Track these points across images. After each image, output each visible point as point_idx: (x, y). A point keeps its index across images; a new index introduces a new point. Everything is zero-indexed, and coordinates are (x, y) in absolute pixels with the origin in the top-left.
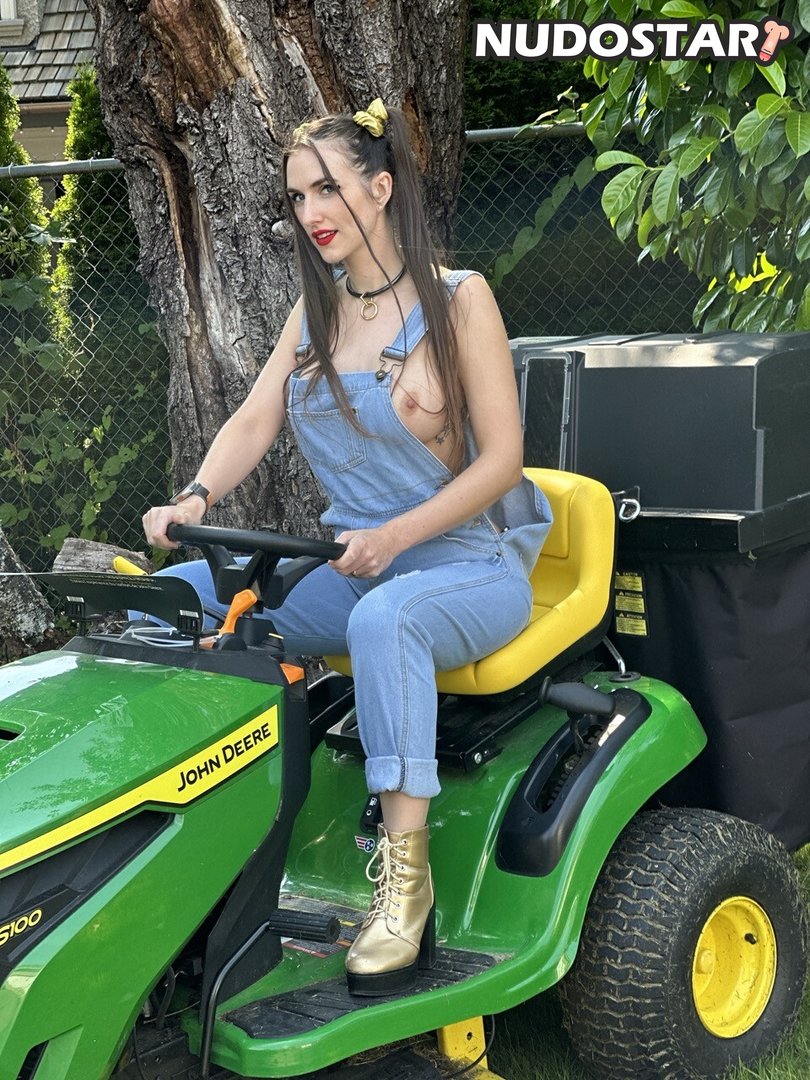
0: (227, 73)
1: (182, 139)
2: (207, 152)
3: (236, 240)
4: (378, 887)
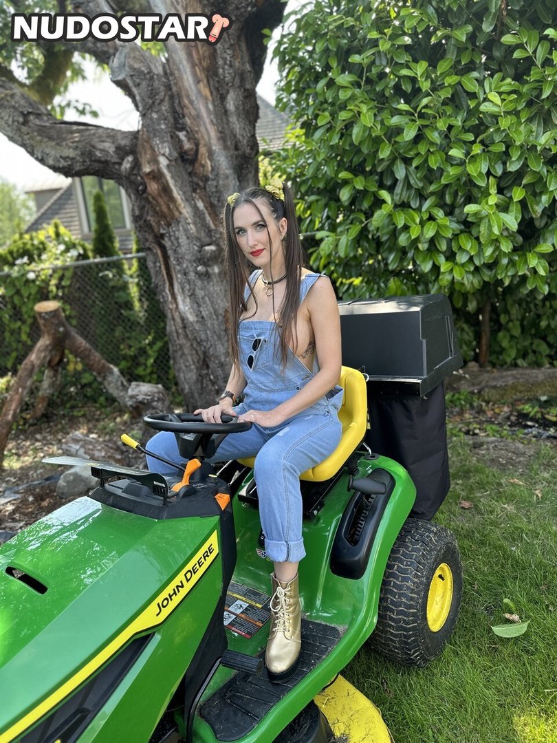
0: (177, 214)
1: (163, 239)
2: (172, 242)
3: (185, 274)
4: (276, 613)
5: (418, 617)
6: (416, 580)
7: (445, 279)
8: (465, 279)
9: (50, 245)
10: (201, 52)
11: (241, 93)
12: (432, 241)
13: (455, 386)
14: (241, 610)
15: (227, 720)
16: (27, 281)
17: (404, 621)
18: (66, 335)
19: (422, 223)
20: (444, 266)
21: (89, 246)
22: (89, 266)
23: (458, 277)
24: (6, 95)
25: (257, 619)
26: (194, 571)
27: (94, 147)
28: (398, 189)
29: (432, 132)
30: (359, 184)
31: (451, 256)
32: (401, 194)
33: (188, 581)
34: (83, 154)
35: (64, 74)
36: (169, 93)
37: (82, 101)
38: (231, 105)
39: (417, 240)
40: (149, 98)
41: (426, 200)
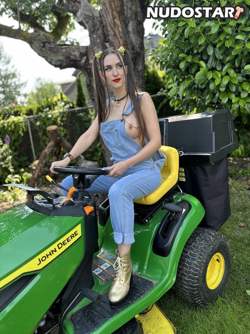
4: (117, 271)
5: (199, 280)
6: (199, 260)
7: (235, 107)
8: (246, 106)
9: (58, 103)
10: (116, 4)
11: (135, 22)
12: (228, 87)
13: (245, 166)
14: (106, 268)
15: (82, 324)
16: (48, 119)
17: (192, 282)
18: (61, 141)
19: (222, 77)
20: (234, 99)
21: (75, 103)
22: (74, 111)
23: (242, 105)
24: (37, 35)
25: (112, 273)
26: (64, 244)
27: (71, 54)
28: (210, 61)
29: (227, 28)
30: (189, 59)
31: (238, 95)
32: (212, 63)
33: (59, 248)
34: (66, 58)
35: (66, 27)
36: (102, 25)
37: (73, 38)
38: (130, 28)
39: (219, 86)
40: (93, 28)
41: (225, 65)
